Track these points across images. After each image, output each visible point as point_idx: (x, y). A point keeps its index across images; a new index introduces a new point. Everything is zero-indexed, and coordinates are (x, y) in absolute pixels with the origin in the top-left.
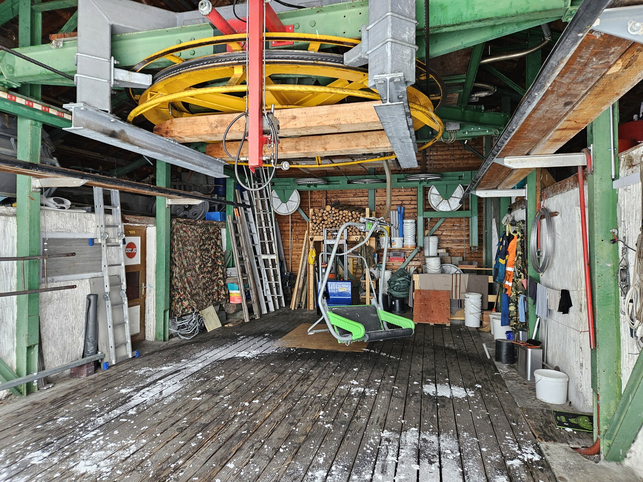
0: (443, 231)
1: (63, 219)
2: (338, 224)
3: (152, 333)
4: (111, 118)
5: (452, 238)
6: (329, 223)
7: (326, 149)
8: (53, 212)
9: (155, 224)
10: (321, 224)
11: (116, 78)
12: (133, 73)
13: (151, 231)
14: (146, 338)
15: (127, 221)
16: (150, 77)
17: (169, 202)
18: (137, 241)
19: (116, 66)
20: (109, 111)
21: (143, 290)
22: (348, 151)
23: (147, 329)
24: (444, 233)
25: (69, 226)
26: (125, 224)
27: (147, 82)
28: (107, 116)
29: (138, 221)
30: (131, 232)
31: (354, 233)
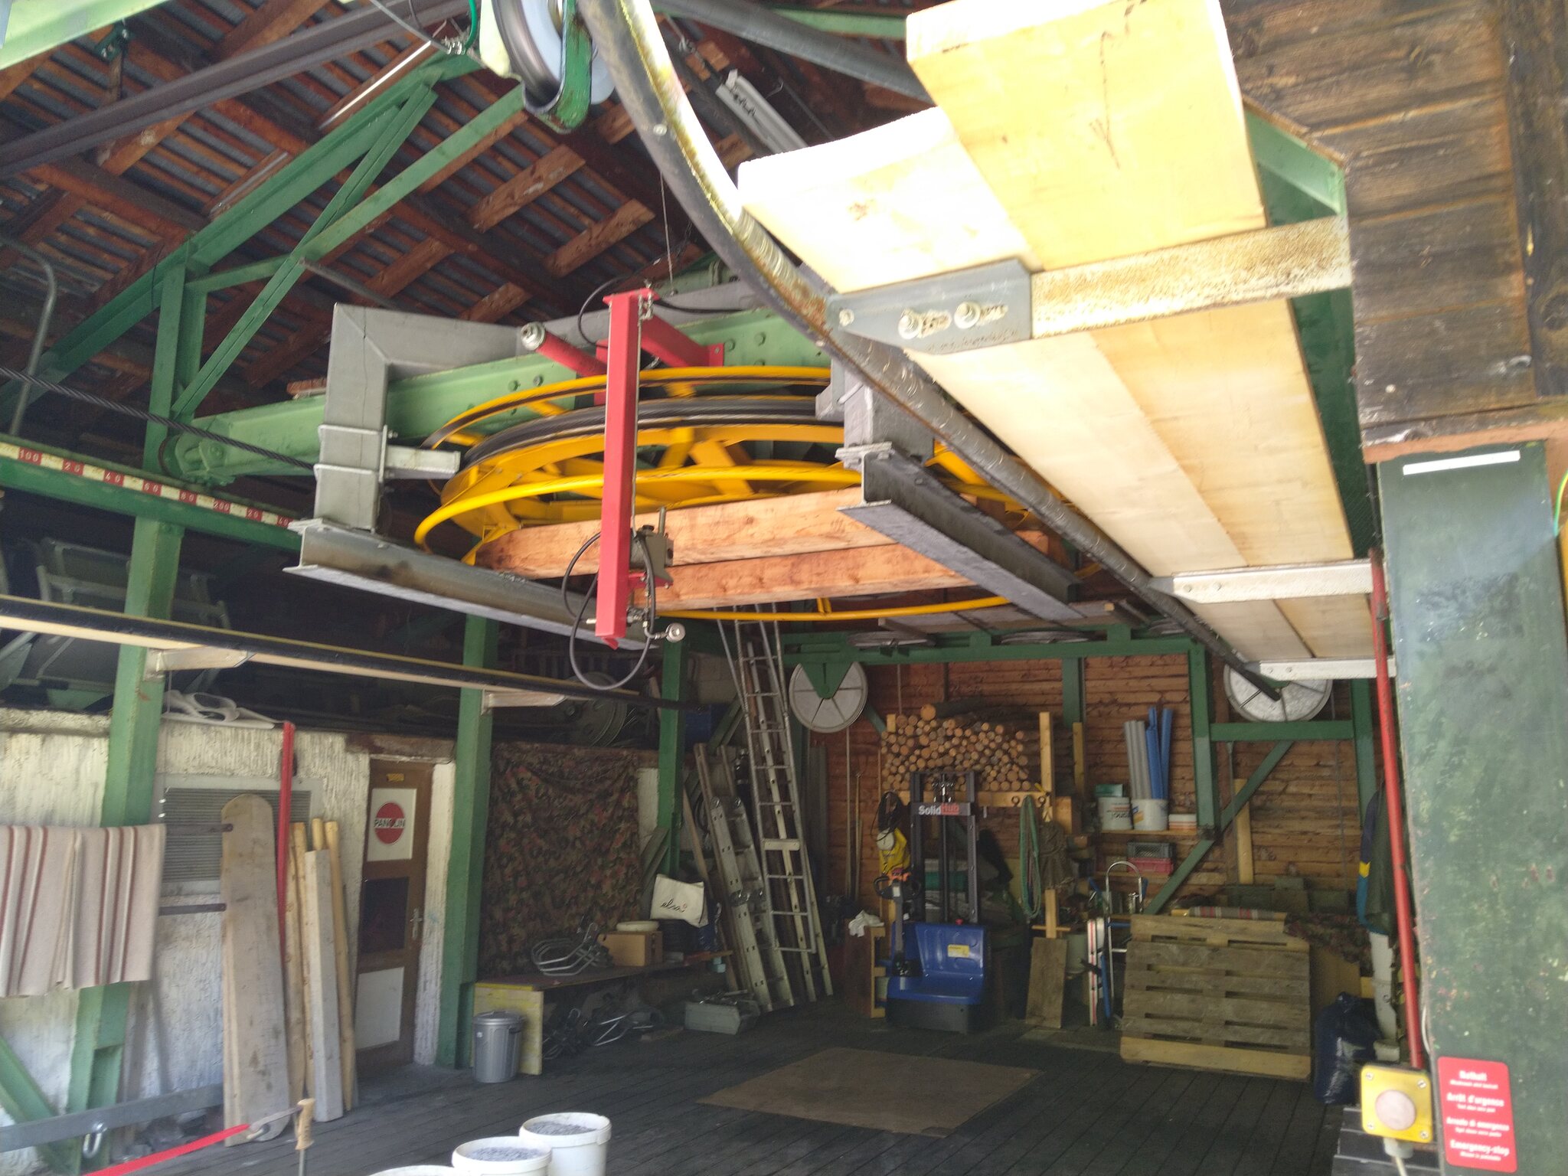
0: (1287, 782)
1: (218, 744)
2: (960, 758)
3: (429, 1044)
4: (378, 541)
5: (1316, 803)
6: (935, 755)
7: (857, 581)
8: (194, 729)
9: (453, 756)
10: (913, 759)
11: (390, 464)
12: (424, 453)
13: (444, 775)
14: (416, 1057)
15: (379, 750)
16: (455, 458)
17: (491, 701)
18: (407, 798)
19: (391, 442)
20: (373, 530)
21: (415, 929)
22: (907, 582)
23: (419, 1033)
24: (1292, 789)
25: (230, 760)
26: (374, 756)
27: (448, 467)
28: (370, 539)
29: (407, 748)
30: (392, 777)
31: (1005, 785)
